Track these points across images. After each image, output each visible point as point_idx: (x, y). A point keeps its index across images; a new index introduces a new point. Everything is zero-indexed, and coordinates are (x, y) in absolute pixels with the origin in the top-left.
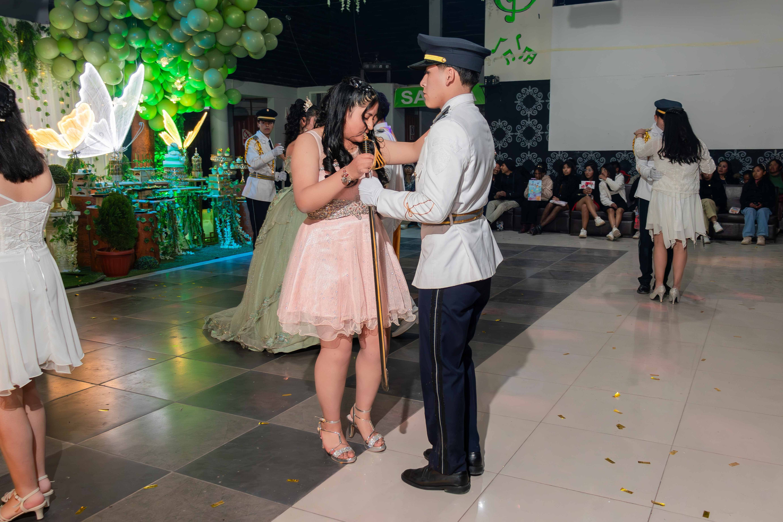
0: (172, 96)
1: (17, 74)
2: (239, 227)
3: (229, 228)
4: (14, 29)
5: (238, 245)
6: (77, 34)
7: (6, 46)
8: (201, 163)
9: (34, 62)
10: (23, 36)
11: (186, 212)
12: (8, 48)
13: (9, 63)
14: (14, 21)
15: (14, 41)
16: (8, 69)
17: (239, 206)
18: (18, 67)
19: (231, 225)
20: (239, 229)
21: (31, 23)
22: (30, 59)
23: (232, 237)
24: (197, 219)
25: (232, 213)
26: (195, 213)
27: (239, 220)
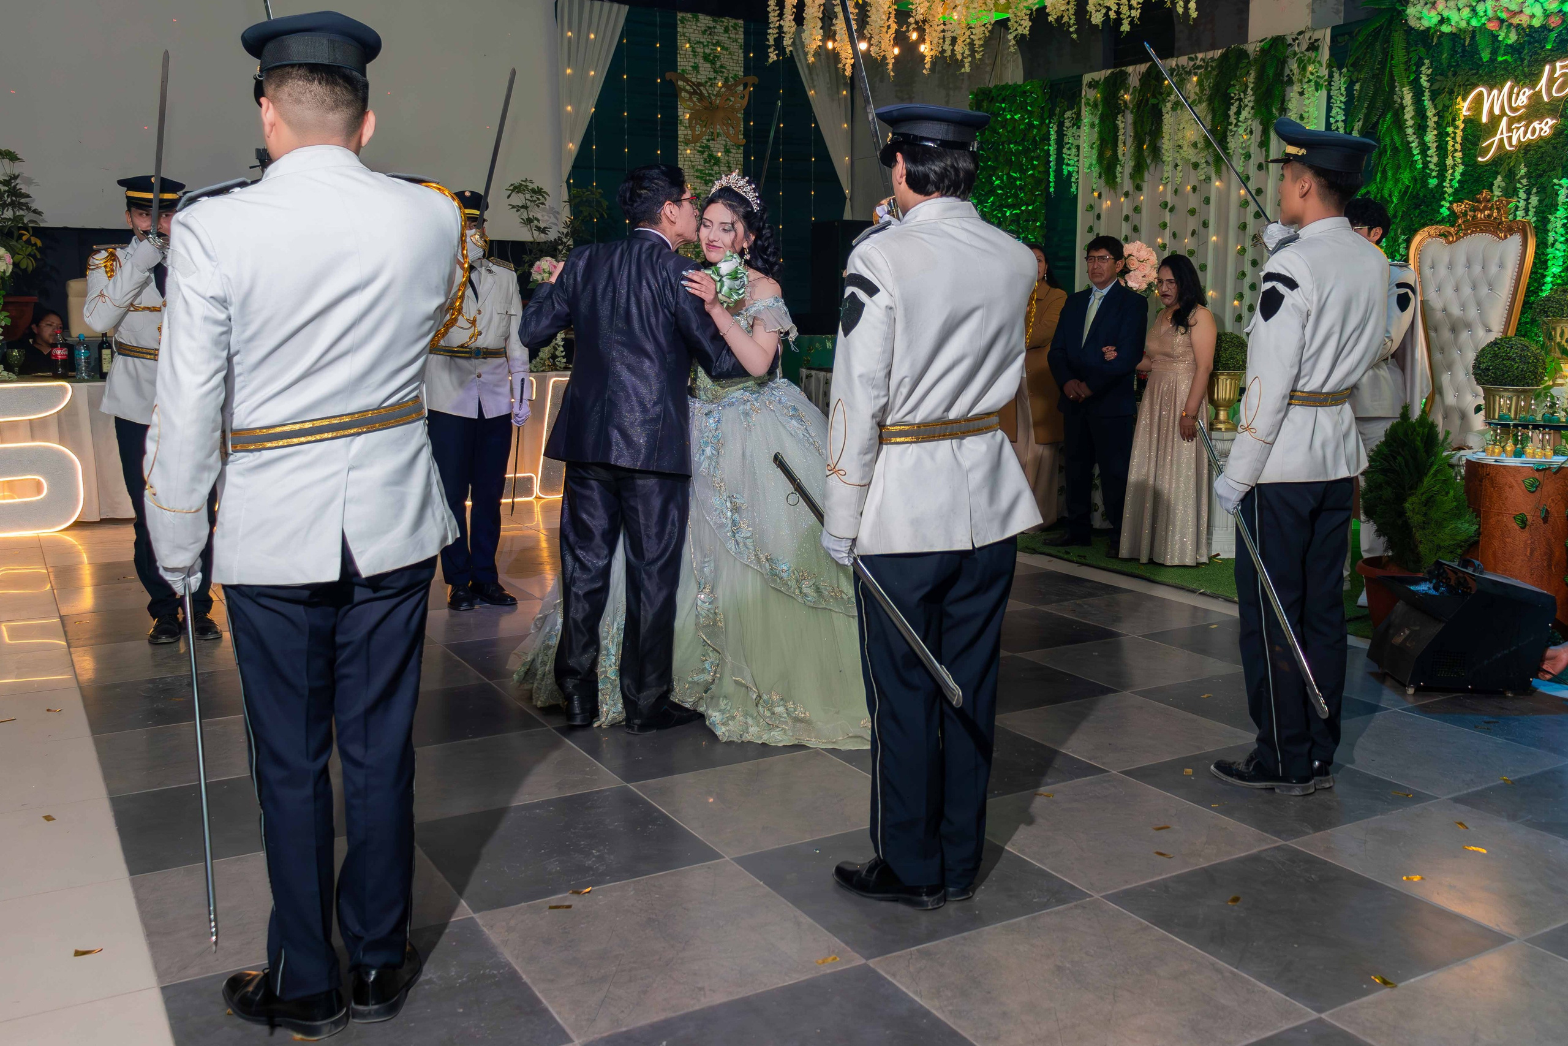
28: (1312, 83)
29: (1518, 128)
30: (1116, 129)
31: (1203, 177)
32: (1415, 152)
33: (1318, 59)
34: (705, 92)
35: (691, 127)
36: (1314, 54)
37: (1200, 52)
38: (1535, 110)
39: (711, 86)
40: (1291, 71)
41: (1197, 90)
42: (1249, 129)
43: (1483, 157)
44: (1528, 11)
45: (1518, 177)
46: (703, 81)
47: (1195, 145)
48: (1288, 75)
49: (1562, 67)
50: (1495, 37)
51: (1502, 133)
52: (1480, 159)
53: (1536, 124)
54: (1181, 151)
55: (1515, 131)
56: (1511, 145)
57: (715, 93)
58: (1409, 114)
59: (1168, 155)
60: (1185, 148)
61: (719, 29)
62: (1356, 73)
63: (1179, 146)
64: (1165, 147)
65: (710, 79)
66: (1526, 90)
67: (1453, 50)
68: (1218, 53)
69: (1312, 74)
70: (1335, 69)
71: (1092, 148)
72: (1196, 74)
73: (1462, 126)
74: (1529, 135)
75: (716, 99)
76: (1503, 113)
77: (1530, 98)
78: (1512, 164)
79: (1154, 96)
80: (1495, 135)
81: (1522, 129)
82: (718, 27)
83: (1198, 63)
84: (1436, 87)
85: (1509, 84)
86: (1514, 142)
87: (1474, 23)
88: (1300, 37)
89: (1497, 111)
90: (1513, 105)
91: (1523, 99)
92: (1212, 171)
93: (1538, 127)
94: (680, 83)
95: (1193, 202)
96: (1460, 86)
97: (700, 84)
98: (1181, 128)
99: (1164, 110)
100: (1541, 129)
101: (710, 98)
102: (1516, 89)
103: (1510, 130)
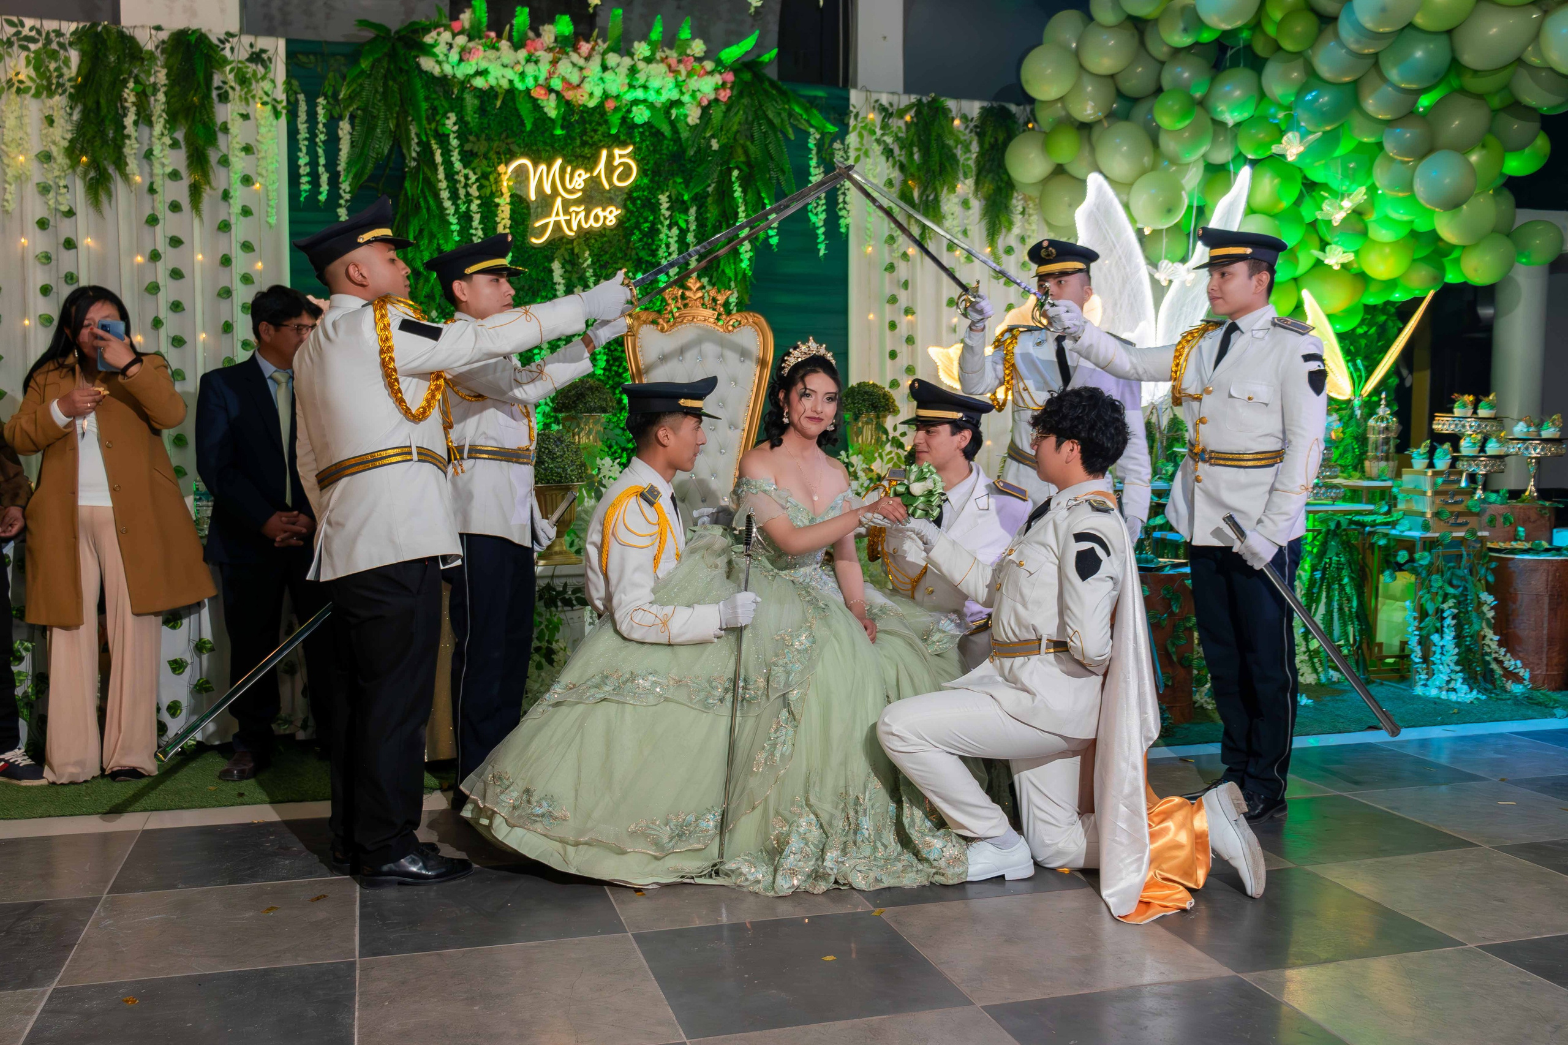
0: (1328, 248)
1: (969, 227)
2: (1489, 633)
3: (1449, 635)
4: (972, 125)
5: (1475, 692)
6: (1087, 111)
7: (947, 164)
8: (1392, 435)
9: (1008, 197)
10: (988, 139)
11: (1318, 575)
12: (949, 169)
13: (950, 204)
14: (974, 108)
15: (970, 151)
16: (949, 217)
17: (1494, 571)
18: (971, 212)
19: (1459, 628)
20: (1487, 641)
21: (1013, 108)
22: (998, 190)
23: (1457, 663)
24: (1349, 600)
25: (1466, 589)
26: (1346, 580)
27: (1491, 614)
28: (269, 107)
29: (577, 213)
31: (65, 208)
32: (453, 220)
33: (271, 75)
36: (261, 70)
37: (30, 15)
38: (593, 196)
40: (224, 83)
41: (33, 74)
43: (537, 238)
44: (587, 87)
45: (585, 265)
47: (43, 156)
48: (218, 88)
49: (621, 156)
50: (537, 107)
51: (557, 214)
52: (534, 240)
53: (598, 210)
55: (574, 215)
56: (570, 229)
58: (441, 175)
62: (337, 108)
66: (581, 171)
67: (482, 111)
68: (69, 28)
69: (267, 94)
70: (301, 97)
72: (25, 48)
73: (508, 200)
74: (591, 222)
76: (555, 192)
77: (585, 181)
78: (576, 251)
80: (549, 215)
81: (582, 215)
83: (26, 32)
84: (467, 147)
85: (559, 162)
86: (575, 227)
87: (520, 86)
88: (235, 40)
89: (548, 191)
90: (569, 187)
91: (580, 179)
93: (601, 214)
96: (498, 153)
100: (605, 218)
102: (569, 169)
103: (566, 212)
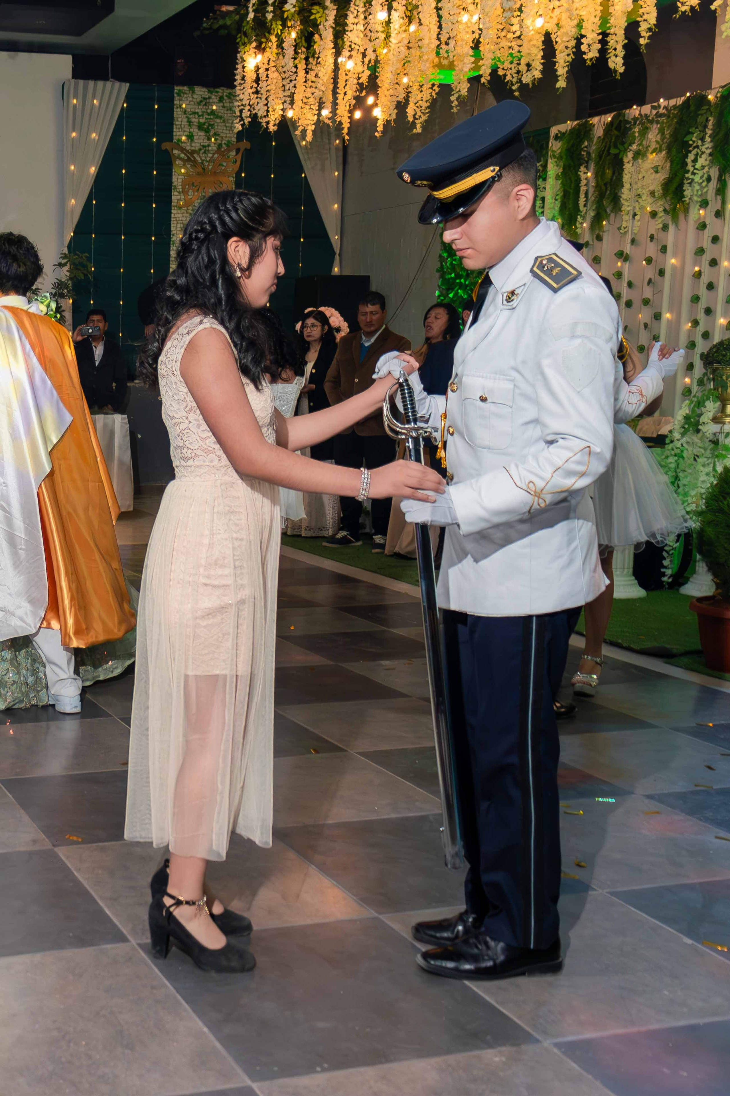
30: (578, 180)
31: (661, 226)
34: (198, 159)
35: (184, 192)
39: (205, 152)
41: (659, 139)
42: (706, 176)
46: (197, 149)
47: (652, 194)
54: (640, 200)
57: (208, 159)
59: (626, 206)
60: (644, 197)
61: (214, 99)
63: (639, 195)
64: (624, 196)
65: (204, 146)
68: (680, 101)
71: (556, 200)
72: (658, 123)
75: (208, 165)
79: (616, 147)
82: (213, 97)
92: (669, 219)
94: (175, 152)
95: (652, 250)
97: (193, 152)
98: (640, 177)
99: (625, 160)
101: (202, 163)
